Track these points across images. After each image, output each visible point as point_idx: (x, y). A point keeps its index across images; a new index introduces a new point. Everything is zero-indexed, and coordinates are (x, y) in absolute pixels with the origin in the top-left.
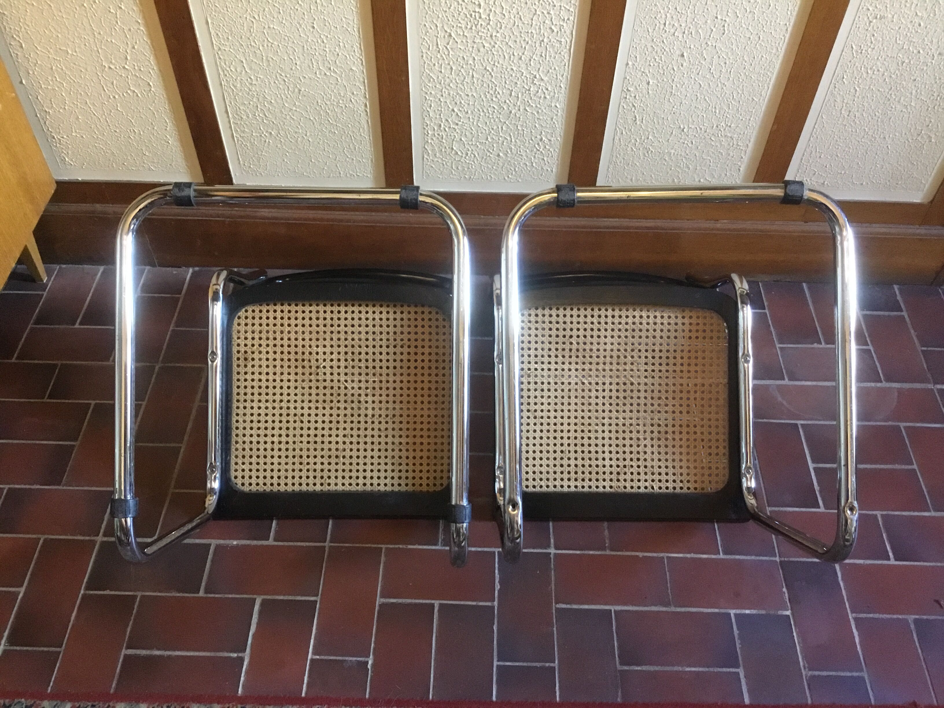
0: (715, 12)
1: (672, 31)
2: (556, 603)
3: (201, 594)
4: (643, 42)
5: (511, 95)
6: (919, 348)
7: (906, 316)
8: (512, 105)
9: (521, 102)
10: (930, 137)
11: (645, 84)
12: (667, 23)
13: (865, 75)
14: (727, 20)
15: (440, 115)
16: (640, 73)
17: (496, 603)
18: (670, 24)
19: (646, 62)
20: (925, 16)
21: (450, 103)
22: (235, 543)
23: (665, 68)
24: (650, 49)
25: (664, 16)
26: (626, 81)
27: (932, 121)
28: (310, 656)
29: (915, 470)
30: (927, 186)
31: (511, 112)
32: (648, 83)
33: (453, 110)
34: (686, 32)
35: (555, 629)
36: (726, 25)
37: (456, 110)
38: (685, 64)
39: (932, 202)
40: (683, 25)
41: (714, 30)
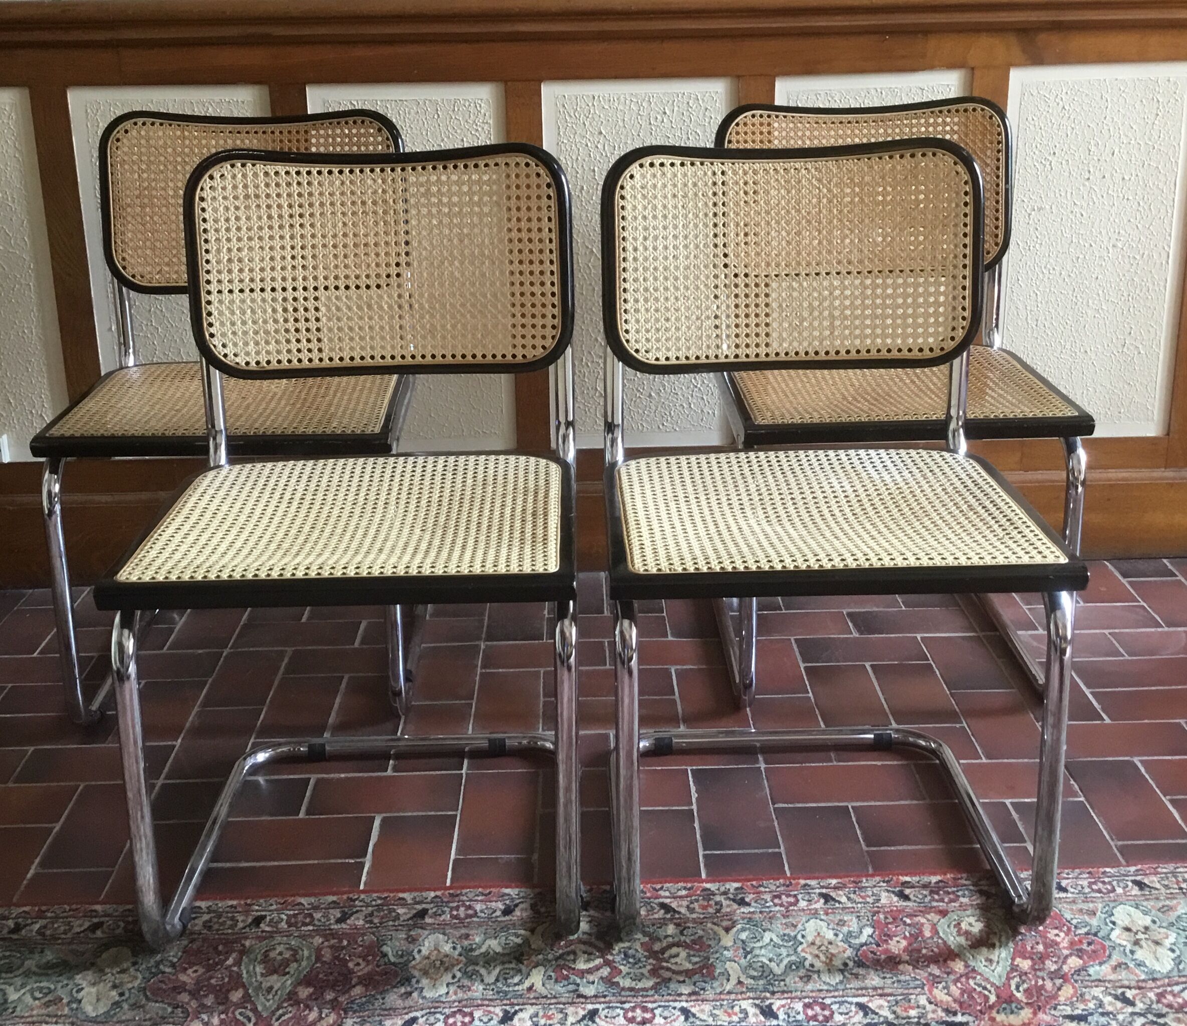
2: (773, 804)
3: (302, 815)
7: (1183, 580)
10: (1137, 347)
13: (1041, 276)
17: (694, 807)
20: (1085, 205)
22: (343, 776)
28: (453, 856)
30: (1156, 413)
35: (776, 824)
39: (1168, 434)
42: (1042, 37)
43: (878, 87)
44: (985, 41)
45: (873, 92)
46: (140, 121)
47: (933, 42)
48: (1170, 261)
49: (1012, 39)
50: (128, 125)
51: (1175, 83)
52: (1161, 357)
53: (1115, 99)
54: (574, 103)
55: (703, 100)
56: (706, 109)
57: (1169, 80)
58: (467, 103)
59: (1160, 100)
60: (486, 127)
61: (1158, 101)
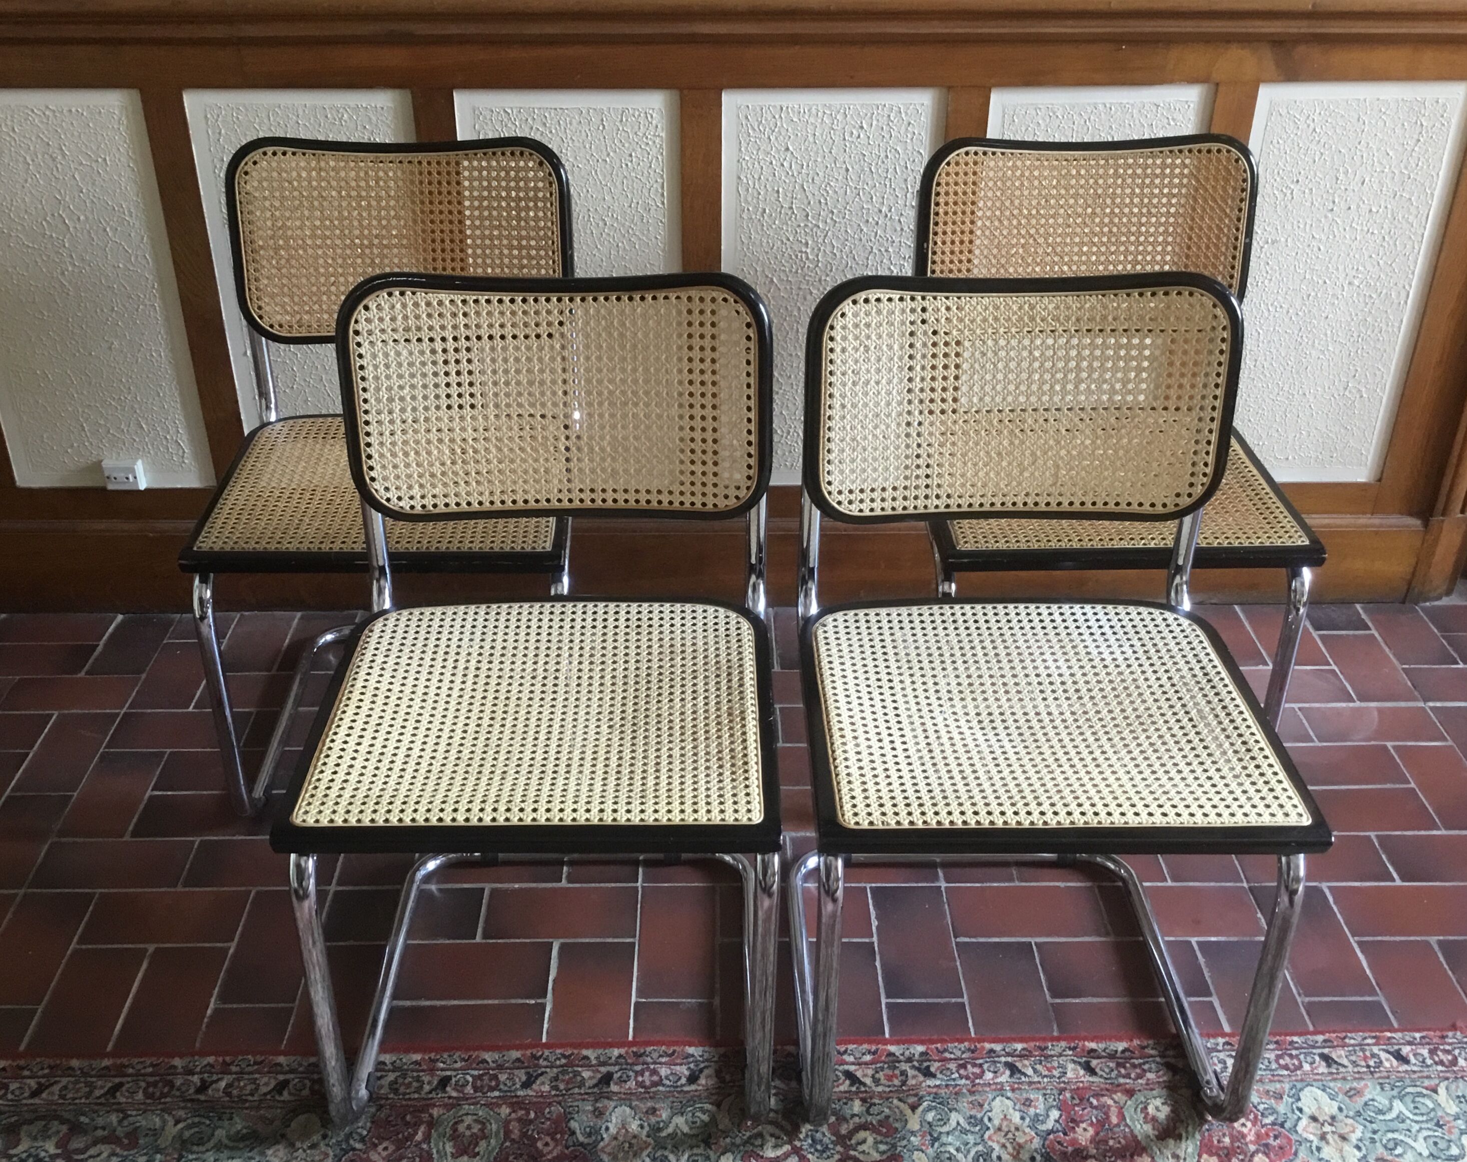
2: (956, 937)
3: (478, 939)
6: (1400, 667)
7: (1377, 635)
10: (1359, 391)
13: (1266, 314)
17: (875, 939)
20: (1324, 238)
22: (517, 886)
27: (1358, 369)
28: (634, 999)
29: (1414, 789)
30: (1370, 458)
35: (958, 963)
39: (1380, 480)
42: (1301, 50)
44: (1236, 53)
45: (1101, 107)
46: (270, 150)
47: (1174, 53)
48: (1409, 302)
49: (1267, 55)
50: (256, 155)
51: (1444, 105)
52: (1384, 400)
53: (1373, 122)
54: (759, 115)
55: (906, 113)
56: (909, 124)
57: (1437, 102)
58: (637, 113)
59: (1425, 124)
60: (658, 140)
61: (1422, 125)
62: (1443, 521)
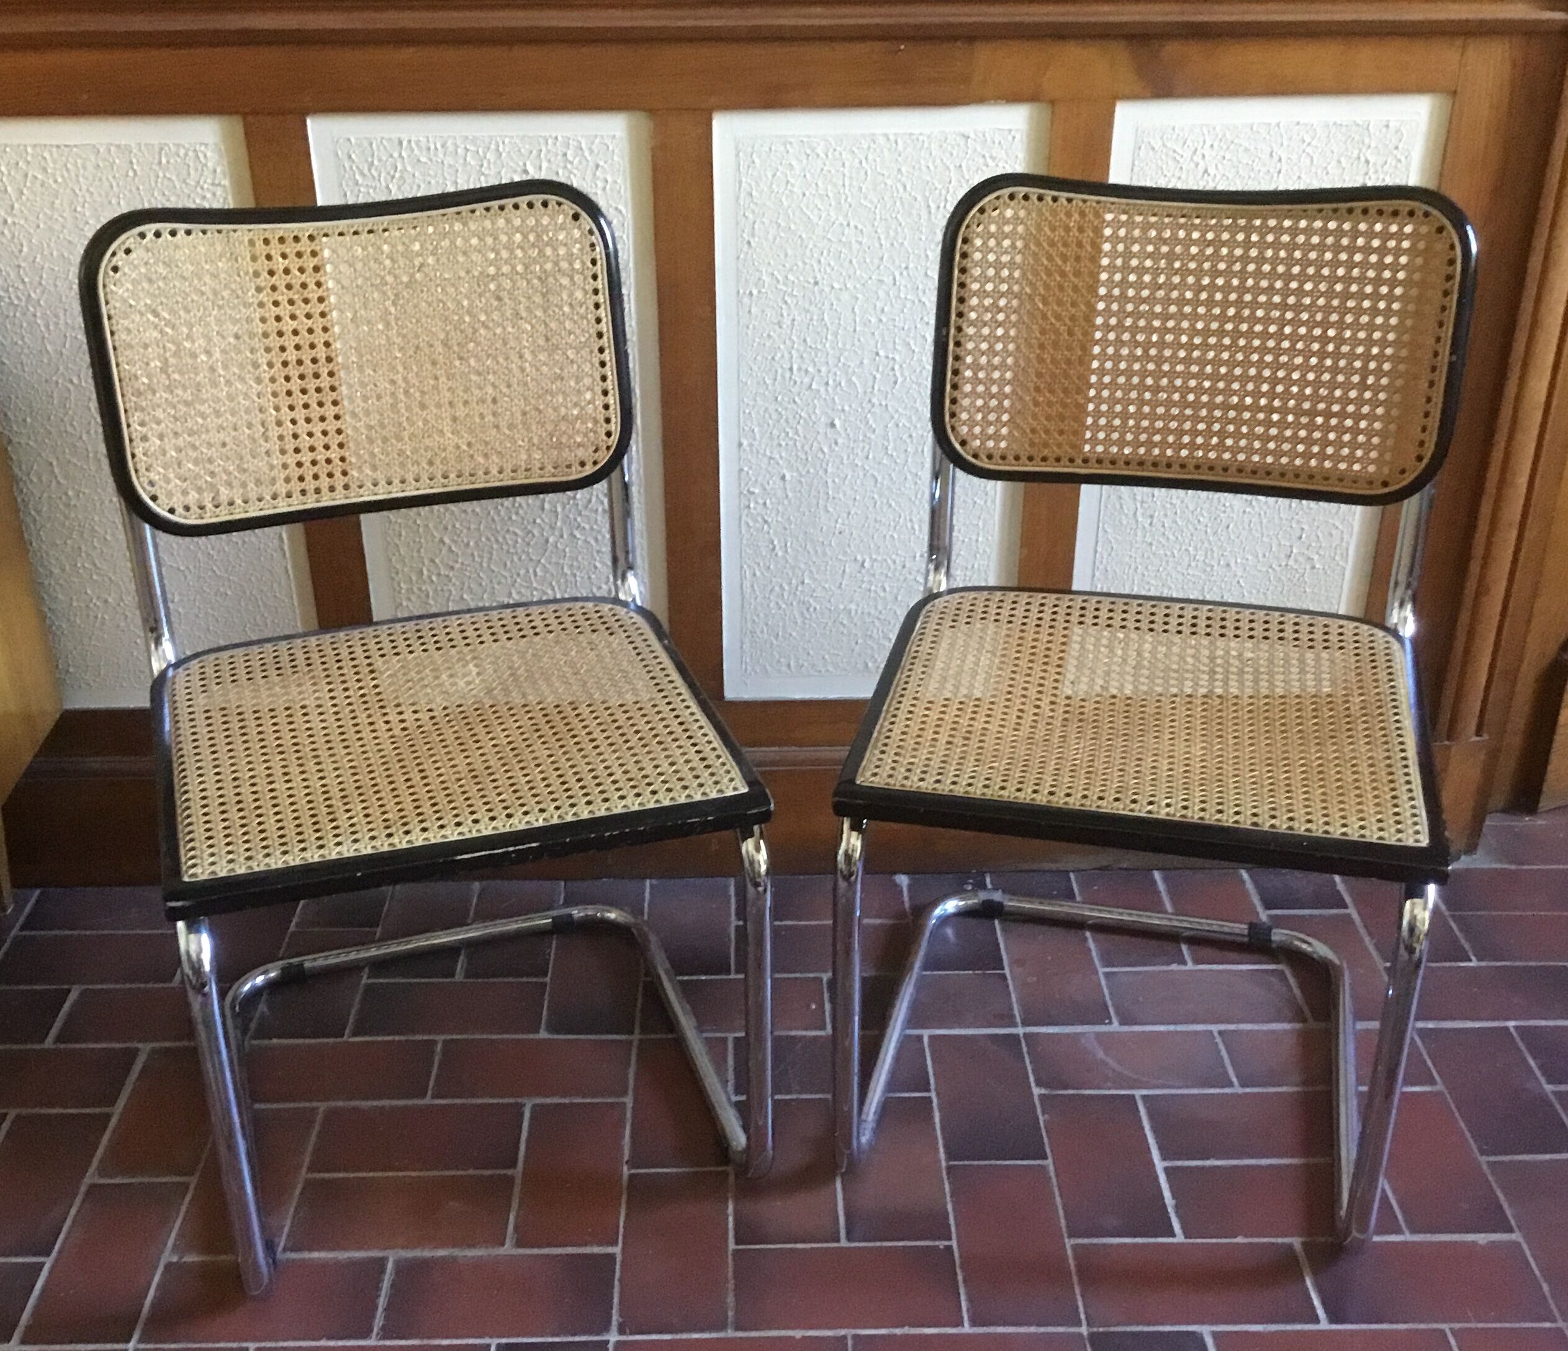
0: (872, 343)
1: (807, 380)
4: (760, 402)
5: (543, 509)
6: (1381, 965)
7: (1355, 915)
8: (547, 528)
9: (564, 522)
10: (1309, 559)
11: (777, 478)
12: (795, 367)
14: (897, 358)
15: (419, 551)
16: (766, 460)
18: (799, 369)
19: (771, 438)
21: (436, 527)
23: (807, 448)
24: (775, 416)
25: (787, 355)
26: (743, 475)
27: (1306, 527)
31: (547, 541)
32: (783, 478)
33: (442, 541)
34: (831, 382)
36: (897, 367)
37: (447, 540)
38: (840, 441)
40: (824, 369)
41: (878, 376)
42: (1172, 49)
43: (891, 132)
44: (1074, 53)
45: (881, 140)
47: (984, 53)
49: (1120, 53)
51: (1398, 131)
52: (1348, 574)
53: (1294, 157)
54: (368, 152)
55: (591, 151)
56: (597, 166)
57: (1387, 126)
58: (182, 152)
59: (1372, 160)
60: (219, 191)
61: (1367, 162)
62: (1448, 748)
